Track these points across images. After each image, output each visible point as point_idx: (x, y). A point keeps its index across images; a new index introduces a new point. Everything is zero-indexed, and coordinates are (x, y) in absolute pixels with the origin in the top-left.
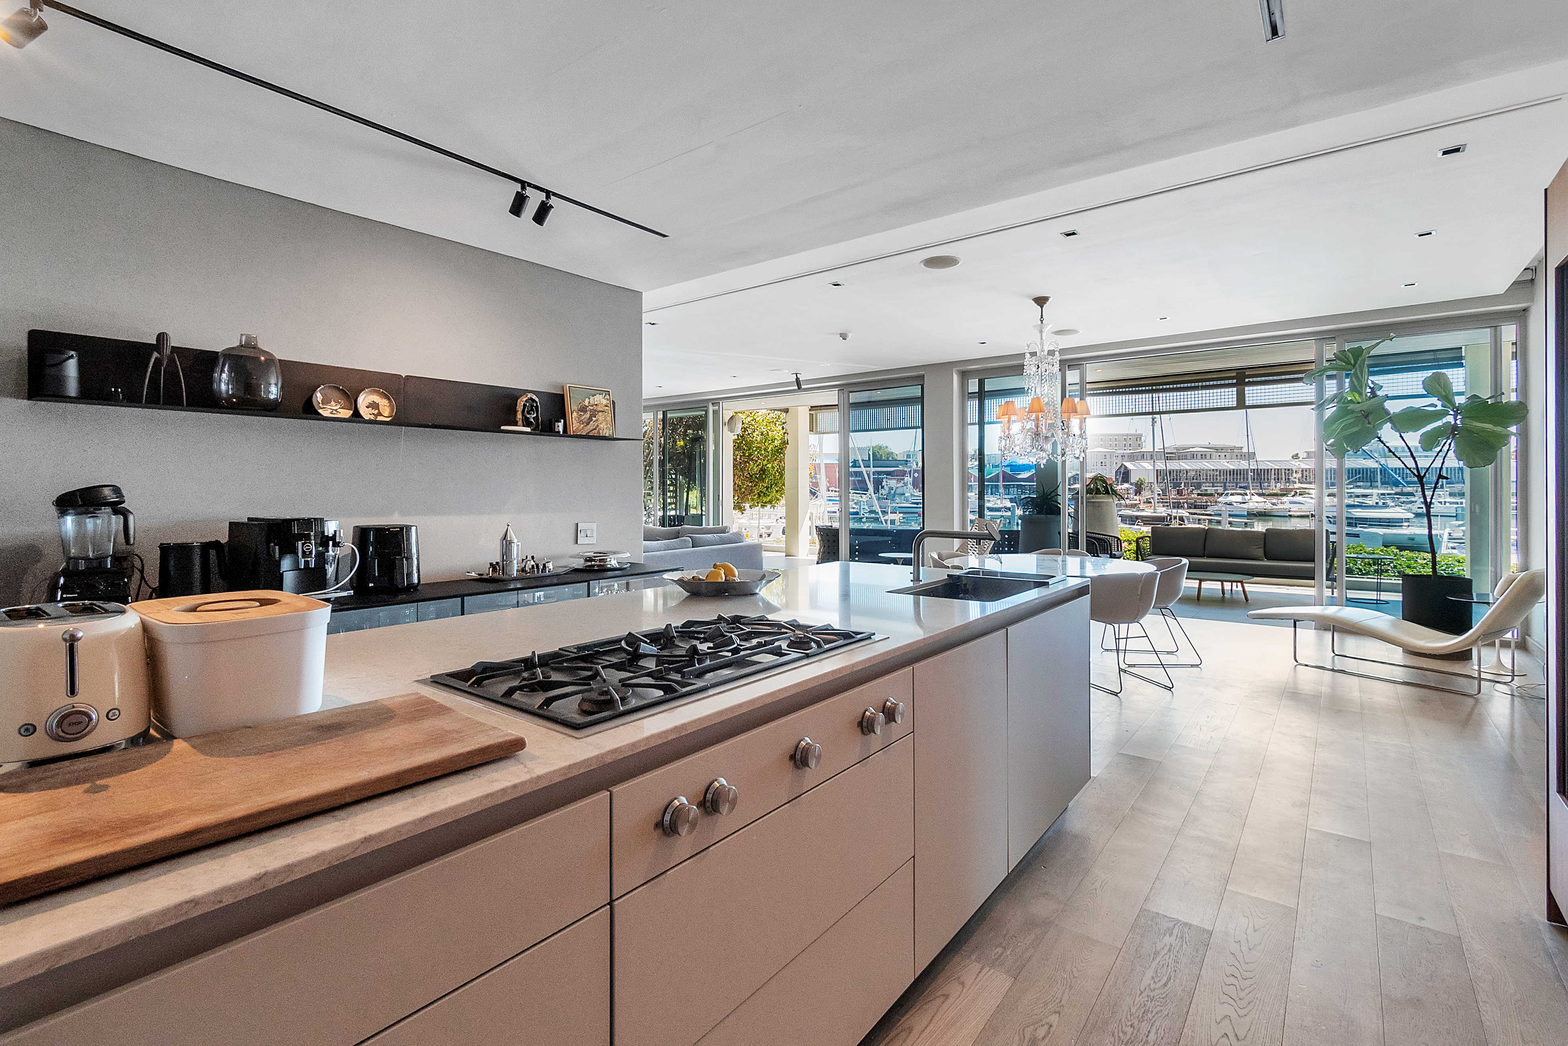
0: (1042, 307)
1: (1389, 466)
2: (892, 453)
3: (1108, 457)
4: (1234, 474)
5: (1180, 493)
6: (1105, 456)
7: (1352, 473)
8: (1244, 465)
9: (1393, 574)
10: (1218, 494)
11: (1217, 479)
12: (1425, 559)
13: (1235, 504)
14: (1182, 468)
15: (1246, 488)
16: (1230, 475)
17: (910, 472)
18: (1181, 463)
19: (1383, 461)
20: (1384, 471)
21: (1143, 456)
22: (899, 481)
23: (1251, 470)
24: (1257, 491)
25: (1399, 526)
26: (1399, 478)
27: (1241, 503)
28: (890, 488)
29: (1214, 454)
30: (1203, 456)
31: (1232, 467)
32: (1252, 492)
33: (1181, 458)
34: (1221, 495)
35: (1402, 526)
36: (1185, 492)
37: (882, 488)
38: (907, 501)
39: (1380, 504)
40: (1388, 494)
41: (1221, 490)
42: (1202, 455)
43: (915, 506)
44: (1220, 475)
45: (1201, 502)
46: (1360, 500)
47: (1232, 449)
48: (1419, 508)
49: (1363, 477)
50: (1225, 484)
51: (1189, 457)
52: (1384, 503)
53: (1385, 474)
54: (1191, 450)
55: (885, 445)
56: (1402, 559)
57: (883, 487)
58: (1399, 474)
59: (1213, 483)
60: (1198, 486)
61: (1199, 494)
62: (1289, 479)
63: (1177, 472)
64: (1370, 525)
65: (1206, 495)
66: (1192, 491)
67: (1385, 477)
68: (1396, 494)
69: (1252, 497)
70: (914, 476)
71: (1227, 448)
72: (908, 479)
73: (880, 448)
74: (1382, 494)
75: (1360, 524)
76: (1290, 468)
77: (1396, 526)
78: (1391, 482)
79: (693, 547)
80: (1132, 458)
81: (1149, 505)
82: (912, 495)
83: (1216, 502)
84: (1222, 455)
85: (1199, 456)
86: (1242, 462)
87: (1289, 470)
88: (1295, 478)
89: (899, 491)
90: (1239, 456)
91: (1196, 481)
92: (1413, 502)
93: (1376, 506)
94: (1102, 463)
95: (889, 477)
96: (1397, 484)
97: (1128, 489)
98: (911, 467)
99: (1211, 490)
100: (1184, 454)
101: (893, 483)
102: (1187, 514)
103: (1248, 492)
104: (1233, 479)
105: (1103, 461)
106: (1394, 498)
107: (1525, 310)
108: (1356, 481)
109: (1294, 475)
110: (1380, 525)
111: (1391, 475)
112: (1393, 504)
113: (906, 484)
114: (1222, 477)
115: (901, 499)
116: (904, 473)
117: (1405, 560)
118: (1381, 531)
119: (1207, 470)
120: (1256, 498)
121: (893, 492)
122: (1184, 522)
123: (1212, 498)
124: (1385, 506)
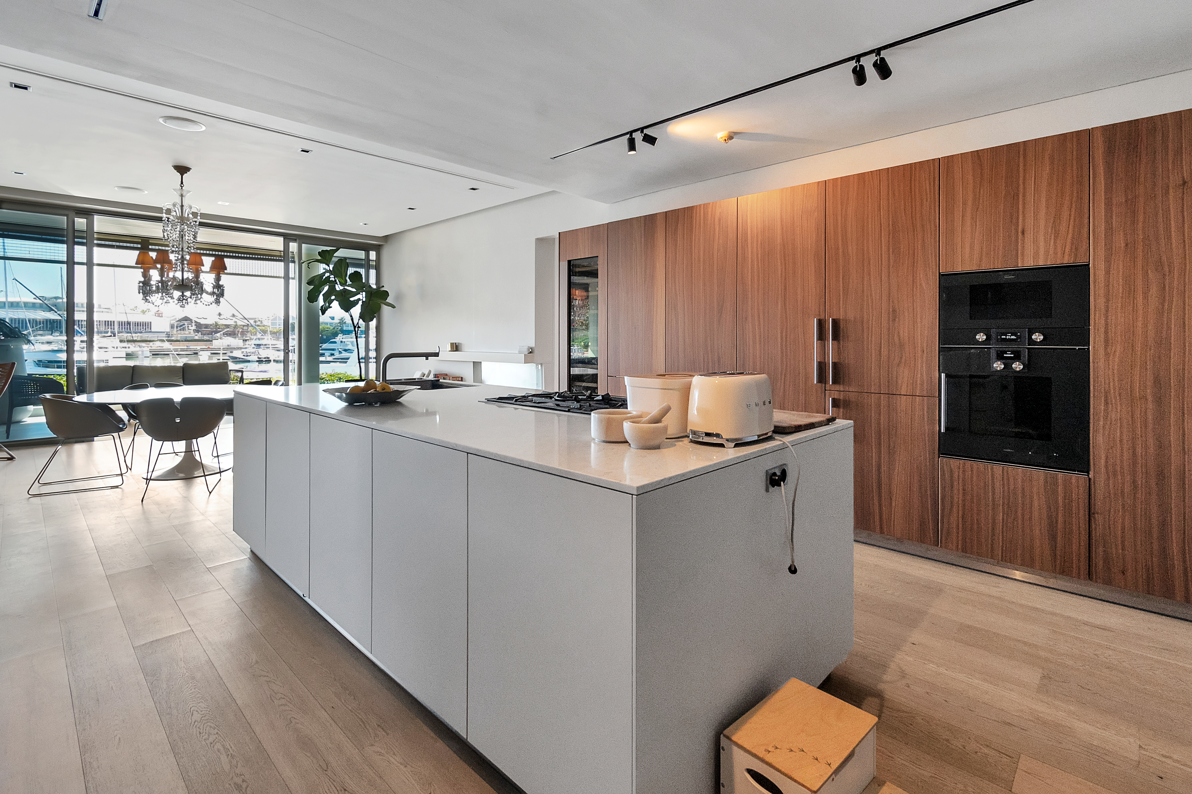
107: (380, 245)
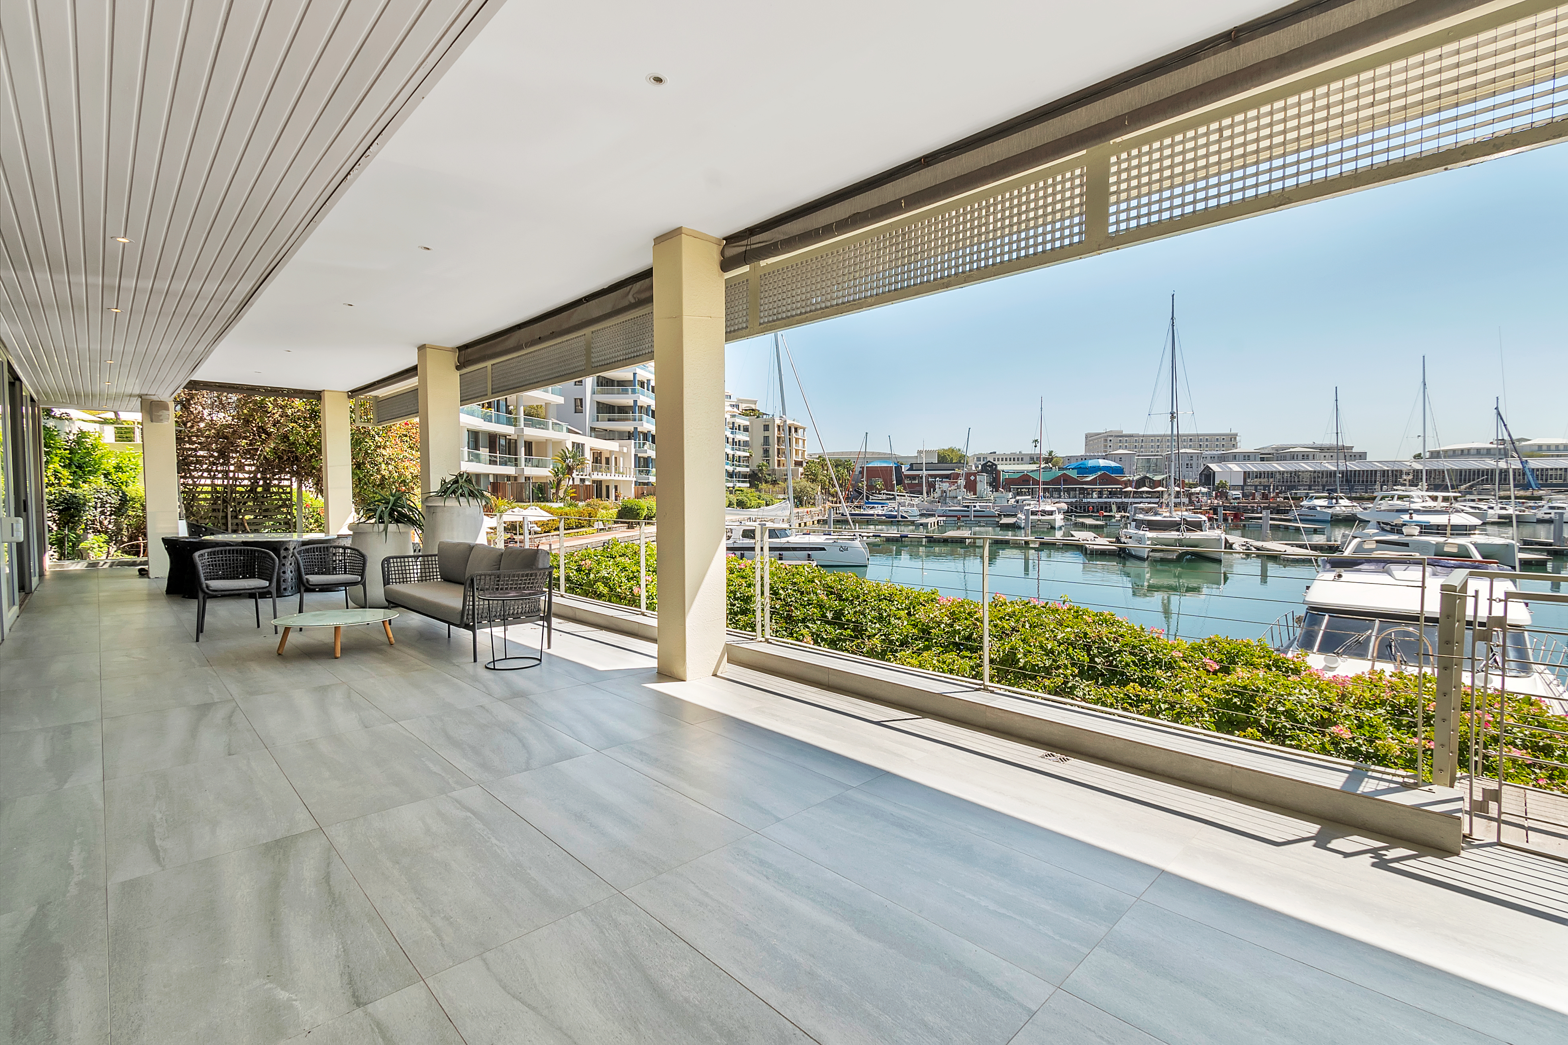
2: (963, 455)
3: (1195, 458)
4: (1330, 476)
5: (1265, 496)
6: (1192, 457)
8: (1347, 466)
10: (1302, 497)
11: (1313, 481)
13: (1318, 508)
14: (1274, 470)
15: (1332, 491)
16: (1325, 477)
17: (964, 475)
18: (1275, 465)
21: (1235, 458)
22: (953, 483)
24: (1348, 495)
27: (1326, 507)
28: (942, 491)
29: (1318, 455)
30: (1305, 457)
31: (1332, 468)
32: (1343, 495)
33: (1278, 458)
34: (1304, 498)
36: (1270, 496)
37: (934, 491)
38: (956, 504)
42: (1303, 456)
44: (1317, 477)
45: (1285, 507)
47: (1343, 449)
48: (1545, 513)
50: (1316, 486)
51: (1288, 457)
54: (1291, 450)
55: (959, 447)
59: (1306, 486)
60: (1288, 488)
61: (1285, 498)
63: (1268, 474)
65: (1293, 499)
66: (1278, 495)
69: (1340, 500)
71: (1334, 448)
73: (953, 450)
76: (1403, 469)
80: (1222, 459)
82: (963, 498)
83: (1300, 506)
84: (1328, 455)
85: (1299, 457)
86: (1347, 463)
87: (1400, 471)
88: (1405, 480)
89: (952, 494)
90: (1345, 456)
91: (1288, 482)
94: (1187, 464)
95: (945, 480)
97: (1208, 493)
98: (965, 470)
99: (1300, 493)
100: (1282, 455)
101: (945, 486)
103: (1338, 495)
105: (1190, 462)
109: (1404, 477)
113: (959, 487)
114: (1319, 480)
115: (953, 503)
116: (958, 476)
119: (1305, 471)
120: (1345, 502)
121: (945, 495)
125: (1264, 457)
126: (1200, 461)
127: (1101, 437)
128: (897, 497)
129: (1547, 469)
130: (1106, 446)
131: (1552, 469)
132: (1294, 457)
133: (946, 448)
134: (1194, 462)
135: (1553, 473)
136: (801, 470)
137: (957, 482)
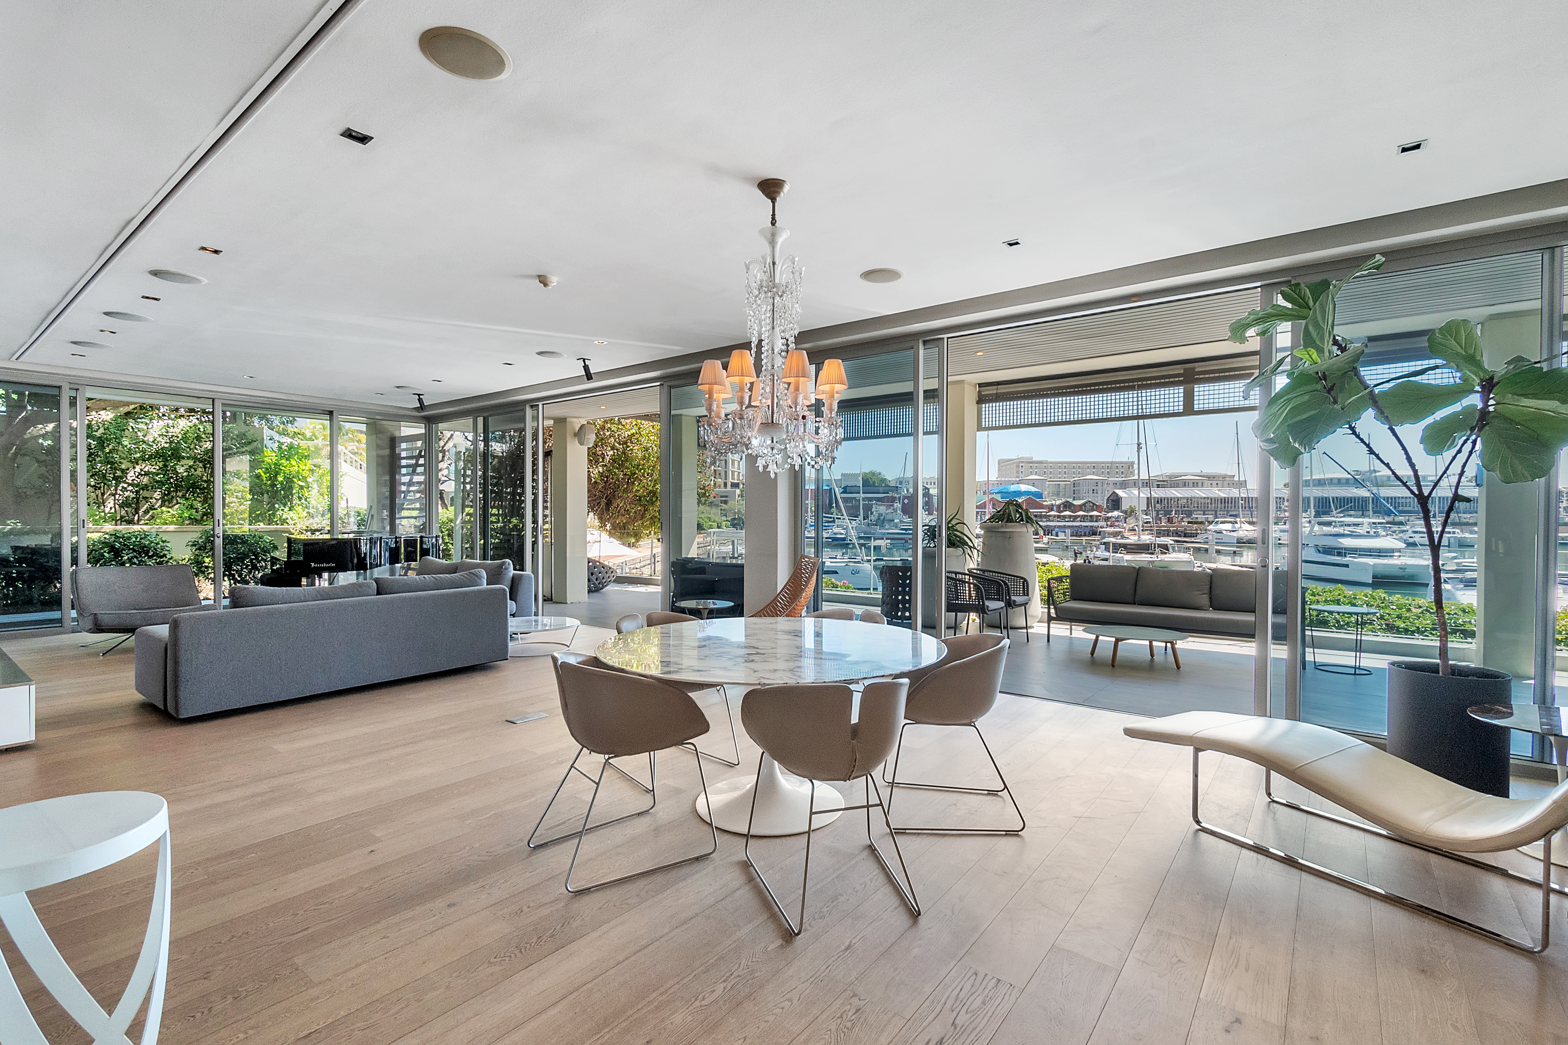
0: (773, 200)
1: (1381, 495)
2: (885, 479)
3: (1100, 484)
4: (1225, 503)
5: (1170, 520)
6: (1097, 483)
7: (1344, 502)
8: (1234, 493)
9: (1379, 627)
10: (1208, 522)
11: (1208, 507)
12: (1420, 607)
13: (1224, 532)
14: (1173, 496)
15: (1236, 516)
16: (1221, 503)
17: (899, 498)
18: (1172, 491)
19: (1375, 490)
20: (1376, 499)
21: (1135, 484)
22: (889, 507)
23: (1242, 498)
24: (1247, 519)
25: (1390, 556)
26: (1391, 508)
27: (1231, 531)
28: (879, 514)
29: (1206, 483)
30: (1195, 484)
31: (1223, 495)
32: (1243, 520)
33: (1173, 485)
34: (1210, 523)
35: (1393, 556)
36: (1175, 520)
38: (896, 527)
39: (1372, 533)
40: (1379, 523)
41: (1211, 518)
42: (1193, 483)
43: (904, 532)
44: (1211, 503)
45: (1191, 530)
46: (1351, 529)
47: (1224, 477)
48: (1410, 537)
49: (1355, 505)
50: (1216, 512)
51: (1180, 485)
52: (1375, 533)
53: (1377, 502)
54: (1183, 478)
55: (878, 471)
56: (1392, 607)
57: (872, 513)
58: (1391, 503)
59: (1204, 511)
60: (1189, 514)
61: (1189, 522)
62: (1280, 508)
63: (1168, 500)
64: (1360, 555)
65: (1196, 523)
66: (1182, 519)
67: (1377, 506)
68: (1388, 523)
69: (1242, 525)
70: (903, 503)
71: (1219, 476)
72: (898, 505)
73: (874, 474)
74: (1374, 523)
75: (1349, 554)
76: (1281, 496)
77: (1386, 556)
78: (1382, 512)
79: (378, 593)
80: (1124, 485)
81: (1133, 533)
83: (1206, 530)
84: (1214, 483)
85: (1191, 484)
86: (1234, 490)
87: (1280, 498)
89: (889, 517)
90: (1231, 484)
91: (1187, 508)
92: (1405, 531)
93: (1368, 535)
94: (1093, 490)
95: (880, 503)
96: (1389, 513)
97: (1119, 517)
98: (900, 493)
99: (1201, 518)
100: (1176, 482)
101: (882, 509)
102: (1172, 542)
103: (1238, 520)
104: (1225, 507)
105: (1095, 488)
106: (1386, 527)
108: (1347, 510)
110: (1371, 555)
111: (1383, 504)
112: (1384, 533)
113: (895, 510)
114: (1213, 505)
115: (890, 525)
116: (893, 499)
117: (1395, 607)
118: (1371, 561)
119: (1198, 498)
120: (1246, 526)
121: (882, 518)
122: (1168, 550)
123: (1202, 526)
124: (1377, 535)
125: (1161, 484)
126: (1104, 488)
127: (1013, 464)
128: (836, 520)
129: (1399, 498)
130: (1018, 472)
131: (1402, 498)
132: (1185, 484)
133: (868, 472)
134: (1099, 488)
135: (1404, 500)
136: (738, 491)
137: (893, 505)
